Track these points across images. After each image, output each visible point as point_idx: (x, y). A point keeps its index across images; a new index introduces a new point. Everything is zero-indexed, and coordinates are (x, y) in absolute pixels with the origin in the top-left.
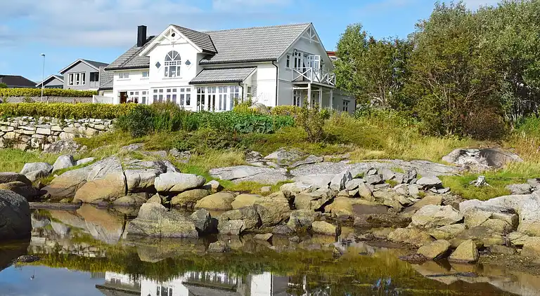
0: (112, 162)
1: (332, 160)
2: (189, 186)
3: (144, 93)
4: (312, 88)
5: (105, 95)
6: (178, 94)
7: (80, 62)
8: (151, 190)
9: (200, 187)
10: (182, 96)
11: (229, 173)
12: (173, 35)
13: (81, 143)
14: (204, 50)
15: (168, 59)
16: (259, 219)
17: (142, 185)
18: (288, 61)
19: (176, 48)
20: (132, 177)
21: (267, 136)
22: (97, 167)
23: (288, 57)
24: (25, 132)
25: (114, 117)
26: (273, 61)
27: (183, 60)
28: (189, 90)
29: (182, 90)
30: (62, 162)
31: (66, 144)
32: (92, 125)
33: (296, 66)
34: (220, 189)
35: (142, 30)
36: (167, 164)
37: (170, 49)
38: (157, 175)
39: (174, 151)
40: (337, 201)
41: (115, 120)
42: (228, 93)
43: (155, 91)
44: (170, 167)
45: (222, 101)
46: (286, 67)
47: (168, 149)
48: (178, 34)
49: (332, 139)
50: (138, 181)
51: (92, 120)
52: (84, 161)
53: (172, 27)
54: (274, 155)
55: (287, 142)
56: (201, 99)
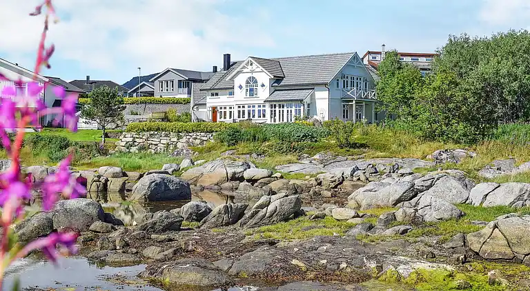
0: (218, 162)
1: (352, 159)
2: (263, 176)
3: (231, 108)
4: (356, 103)
5: (200, 110)
6: (256, 109)
7: (169, 71)
8: (242, 179)
9: (269, 176)
10: (259, 111)
11: (287, 168)
12: (251, 64)
13: (194, 151)
14: (274, 76)
15: (247, 82)
16: (296, 190)
17: (237, 176)
18: (338, 83)
19: (254, 75)
20: (230, 171)
21: (313, 144)
22: (209, 166)
23: (338, 80)
24: (154, 143)
25: (213, 131)
26: (325, 84)
27: (259, 84)
28: (264, 106)
29: (259, 106)
30: (185, 163)
31: (185, 151)
32: (199, 137)
33: (344, 87)
34: (282, 177)
35: (227, 57)
36: (250, 163)
37: (250, 75)
38: (245, 170)
39: (254, 155)
40: (345, 183)
41: (214, 134)
42: (293, 109)
43: (239, 107)
44: (252, 165)
45: (289, 115)
46: (336, 88)
47: (250, 154)
48: (255, 64)
49: (354, 146)
50: (235, 173)
51: (198, 134)
52: (199, 162)
53: (250, 59)
54: (317, 157)
55: (326, 148)
56: (273, 114)
